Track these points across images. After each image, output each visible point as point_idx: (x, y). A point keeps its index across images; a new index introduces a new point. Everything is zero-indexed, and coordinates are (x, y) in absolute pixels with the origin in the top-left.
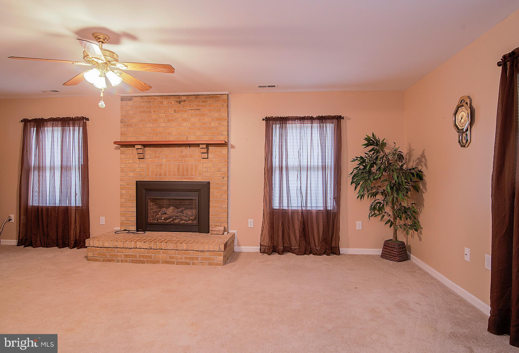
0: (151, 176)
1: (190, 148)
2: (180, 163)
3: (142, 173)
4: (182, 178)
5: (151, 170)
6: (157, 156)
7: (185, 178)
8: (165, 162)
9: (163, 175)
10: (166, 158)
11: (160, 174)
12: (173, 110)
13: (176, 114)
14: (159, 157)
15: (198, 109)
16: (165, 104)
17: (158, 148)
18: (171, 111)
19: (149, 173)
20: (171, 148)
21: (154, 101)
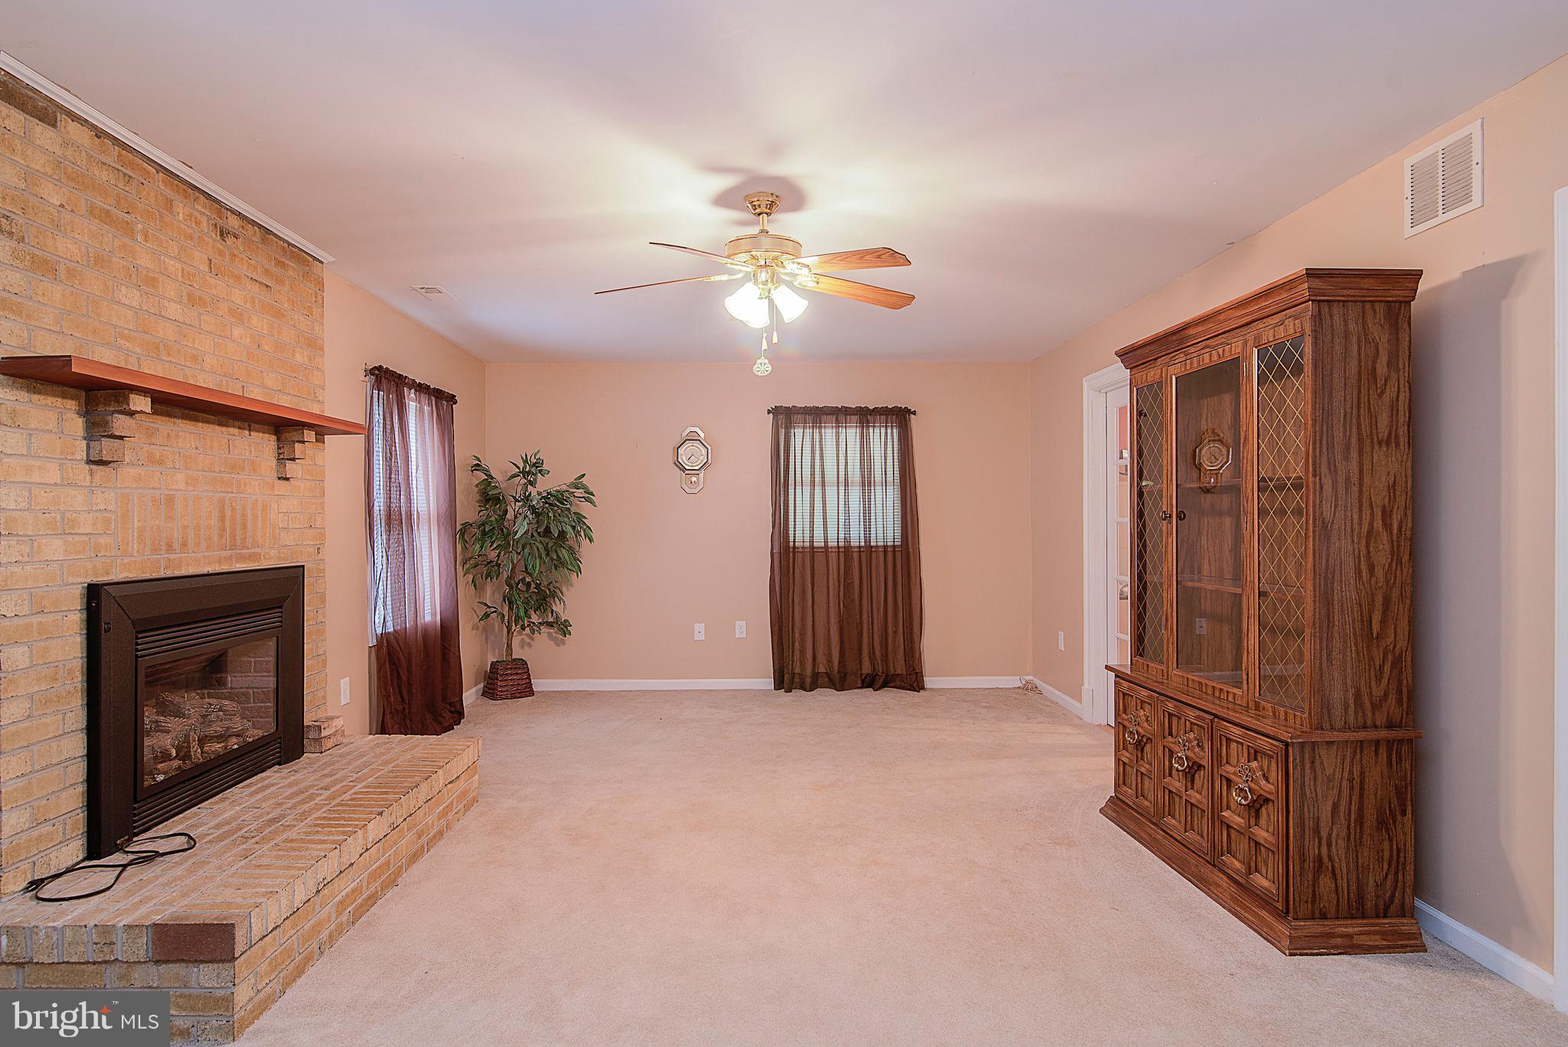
0: (135, 554)
1: (252, 433)
2: (225, 492)
3: (102, 540)
4: (229, 559)
5: (136, 526)
6: (158, 457)
7: (241, 558)
8: (182, 486)
9: (176, 546)
10: (187, 468)
11: (167, 544)
12: (205, 257)
13: (212, 281)
14: (161, 462)
15: (267, 286)
16: (181, 217)
17: (159, 417)
18: (200, 263)
19: (130, 539)
20: (201, 424)
21: (144, 182)
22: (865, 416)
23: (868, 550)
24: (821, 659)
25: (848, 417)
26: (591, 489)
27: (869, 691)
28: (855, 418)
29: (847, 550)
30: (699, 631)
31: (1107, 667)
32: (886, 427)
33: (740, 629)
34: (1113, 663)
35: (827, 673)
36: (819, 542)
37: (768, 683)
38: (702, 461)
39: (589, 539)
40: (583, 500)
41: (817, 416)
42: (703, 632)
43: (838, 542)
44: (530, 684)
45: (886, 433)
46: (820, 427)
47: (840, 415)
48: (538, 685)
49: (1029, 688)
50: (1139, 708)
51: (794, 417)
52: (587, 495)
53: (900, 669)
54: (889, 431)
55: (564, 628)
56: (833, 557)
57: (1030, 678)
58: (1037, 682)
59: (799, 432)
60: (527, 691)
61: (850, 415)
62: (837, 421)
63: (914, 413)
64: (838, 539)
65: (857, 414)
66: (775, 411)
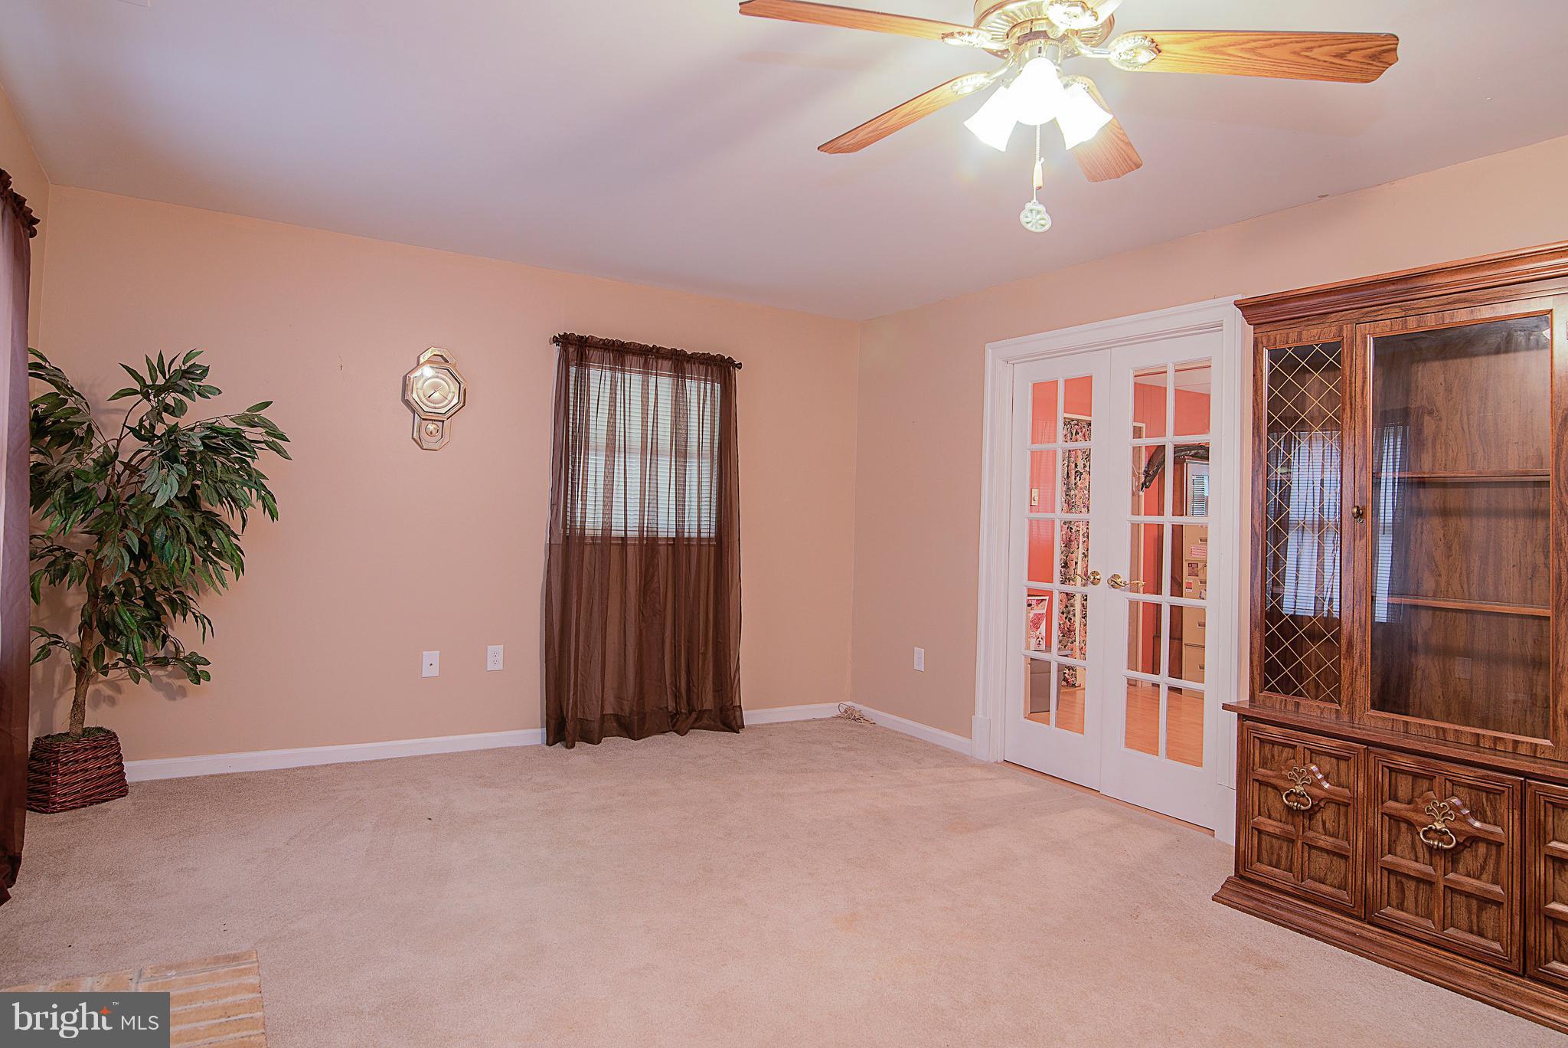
22: (680, 362)
23: (678, 543)
24: (610, 698)
25: (660, 361)
26: (281, 429)
27: (673, 737)
28: (667, 364)
29: (649, 544)
30: (431, 663)
31: (1225, 707)
32: (706, 380)
33: (495, 657)
34: (1232, 700)
35: (616, 715)
36: (617, 532)
37: (536, 735)
38: (450, 402)
39: (271, 513)
40: (263, 446)
41: (619, 353)
42: (436, 664)
43: (626, 531)
44: (121, 773)
45: (705, 388)
46: (624, 371)
47: (648, 357)
48: (135, 771)
49: (852, 717)
50: (1307, 761)
51: (594, 354)
52: (271, 439)
53: (708, 702)
54: (709, 386)
55: (194, 669)
56: (631, 552)
57: (850, 703)
58: (858, 707)
59: (594, 373)
60: (115, 786)
61: (663, 358)
62: (646, 365)
63: (739, 366)
64: (626, 527)
65: (671, 359)
66: (564, 341)
